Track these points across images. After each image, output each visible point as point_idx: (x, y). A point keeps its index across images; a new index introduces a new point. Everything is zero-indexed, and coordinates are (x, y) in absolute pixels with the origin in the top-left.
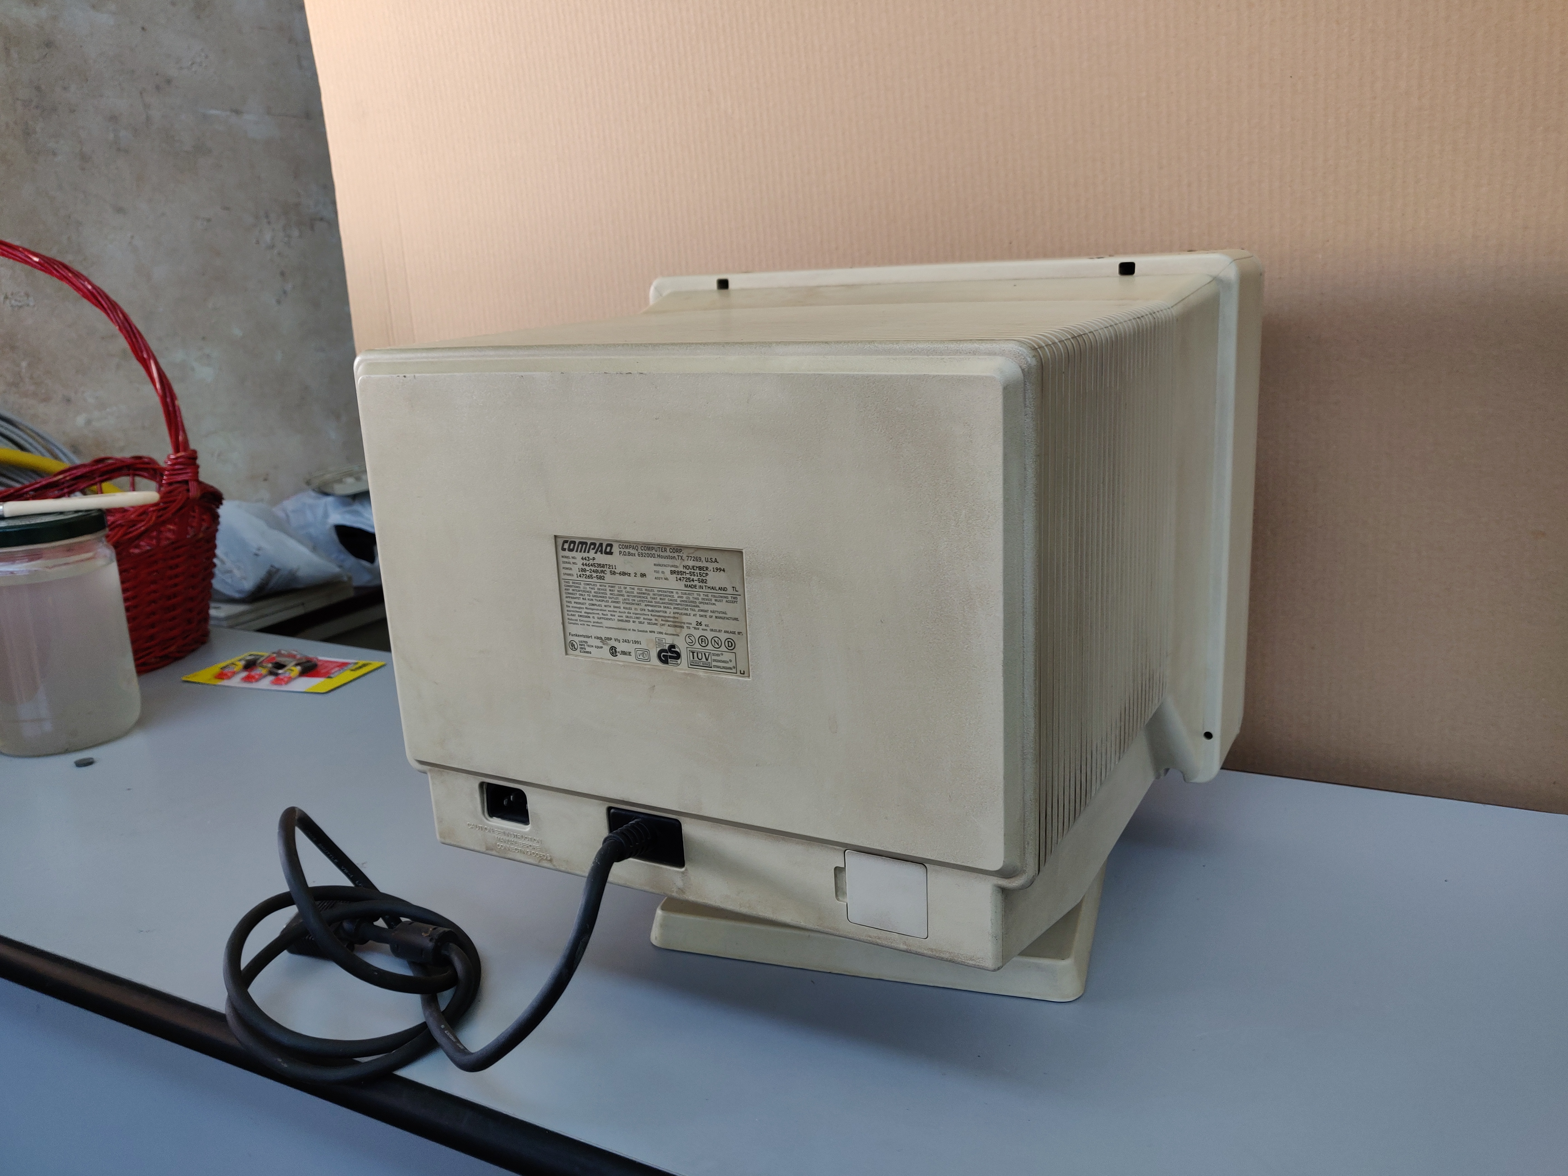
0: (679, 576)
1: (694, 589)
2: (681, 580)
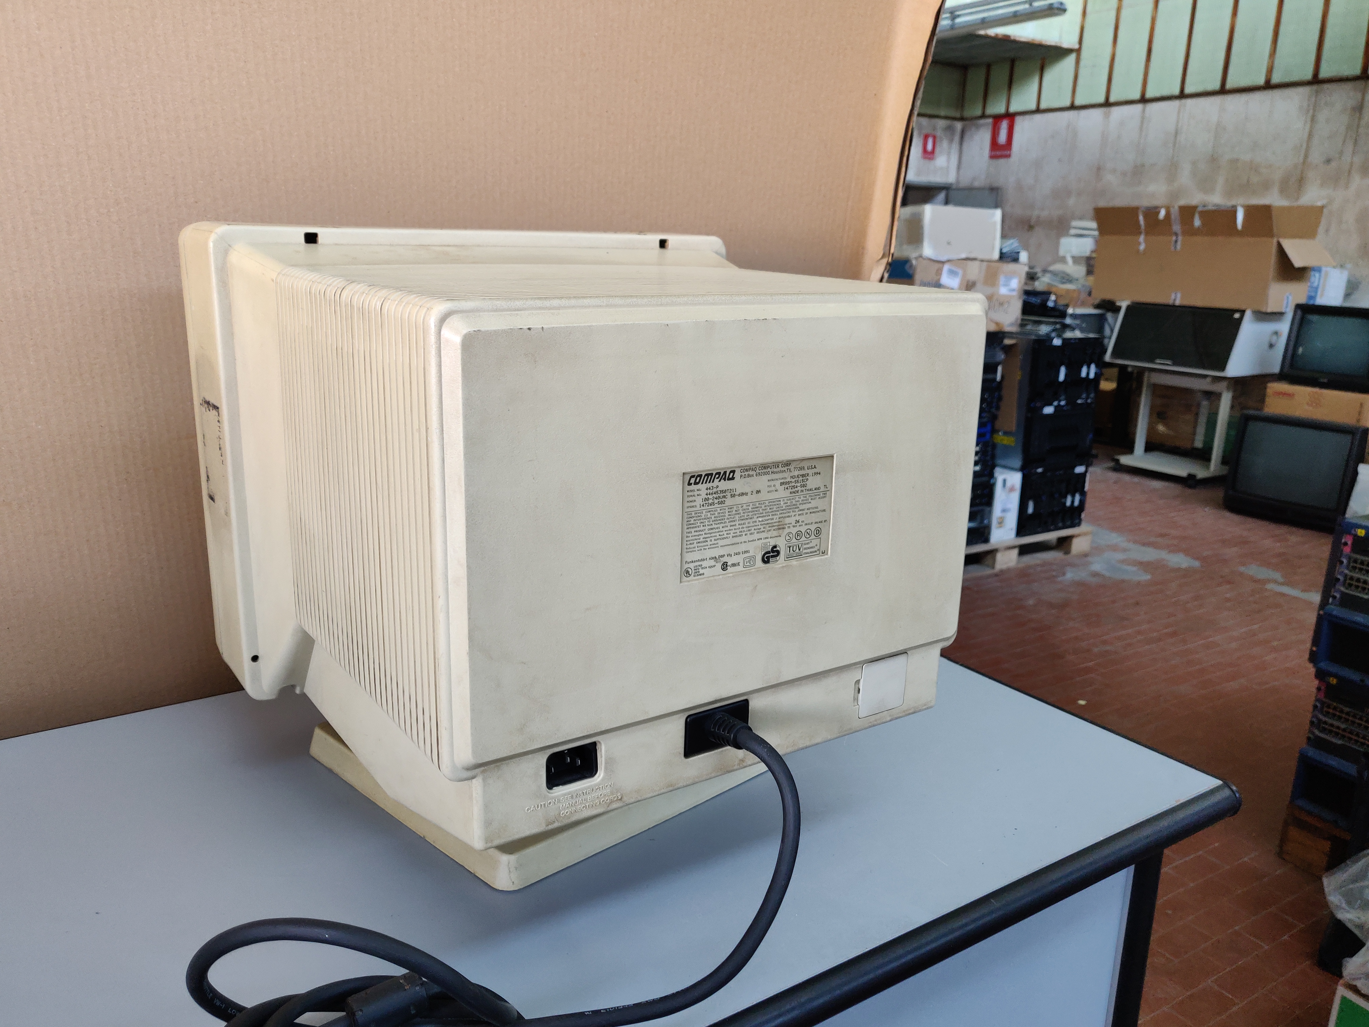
0: (786, 486)
1: (797, 494)
2: (787, 489)
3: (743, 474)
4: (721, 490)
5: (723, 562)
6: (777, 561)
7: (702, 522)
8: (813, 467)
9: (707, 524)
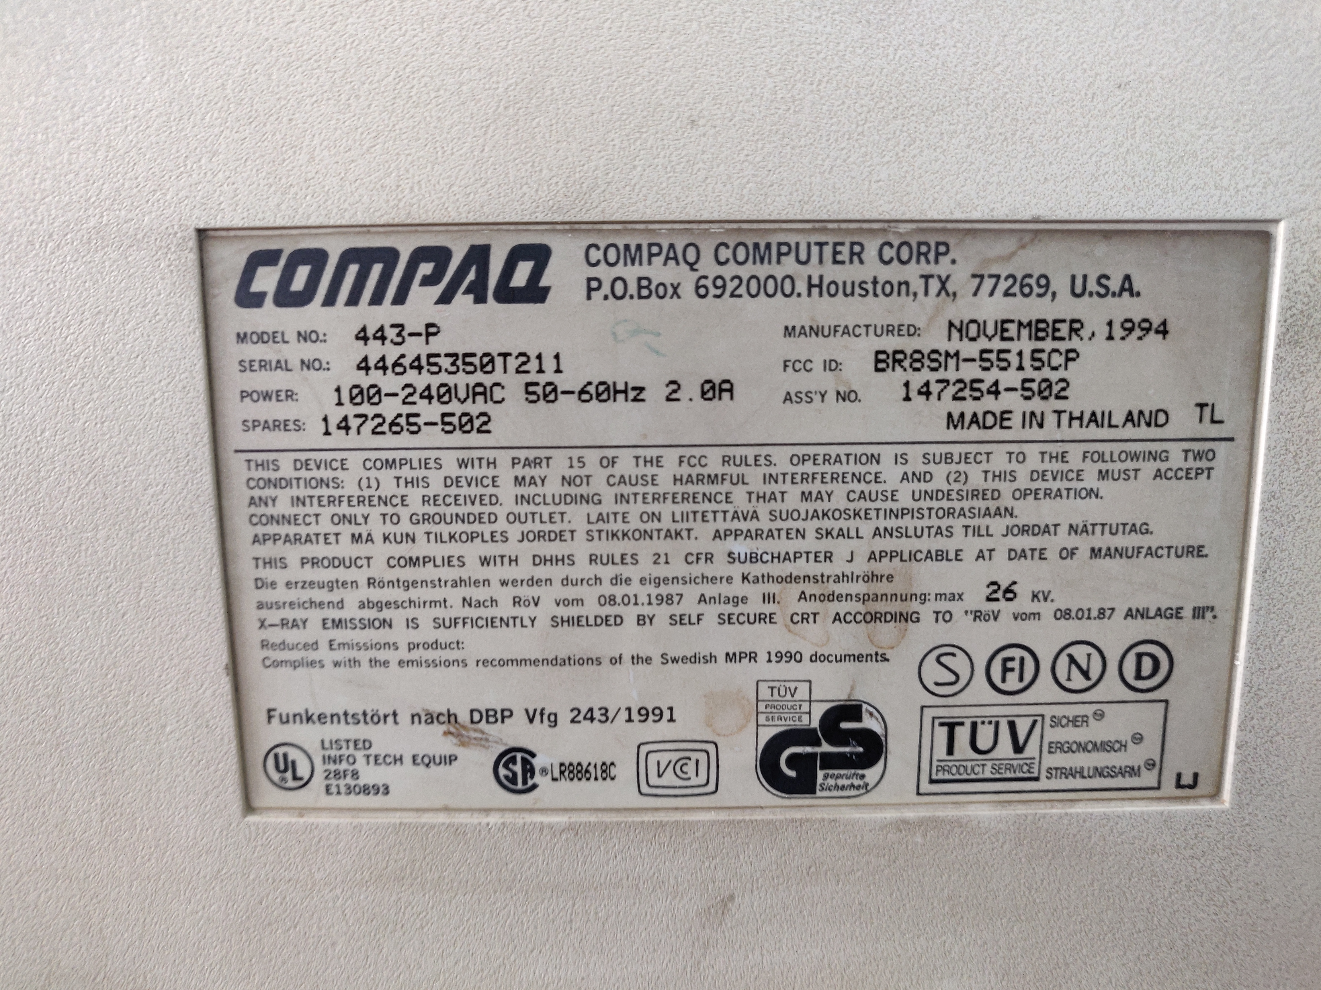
0: (917, 380)
1: (997, 433)
2: (928, 394)
3: (602, 271)
4: (461, 351)
5: (502, 749)
6: (867, 788)
7: (344, 519)
8: (1114, 285)
9: (377, 528)
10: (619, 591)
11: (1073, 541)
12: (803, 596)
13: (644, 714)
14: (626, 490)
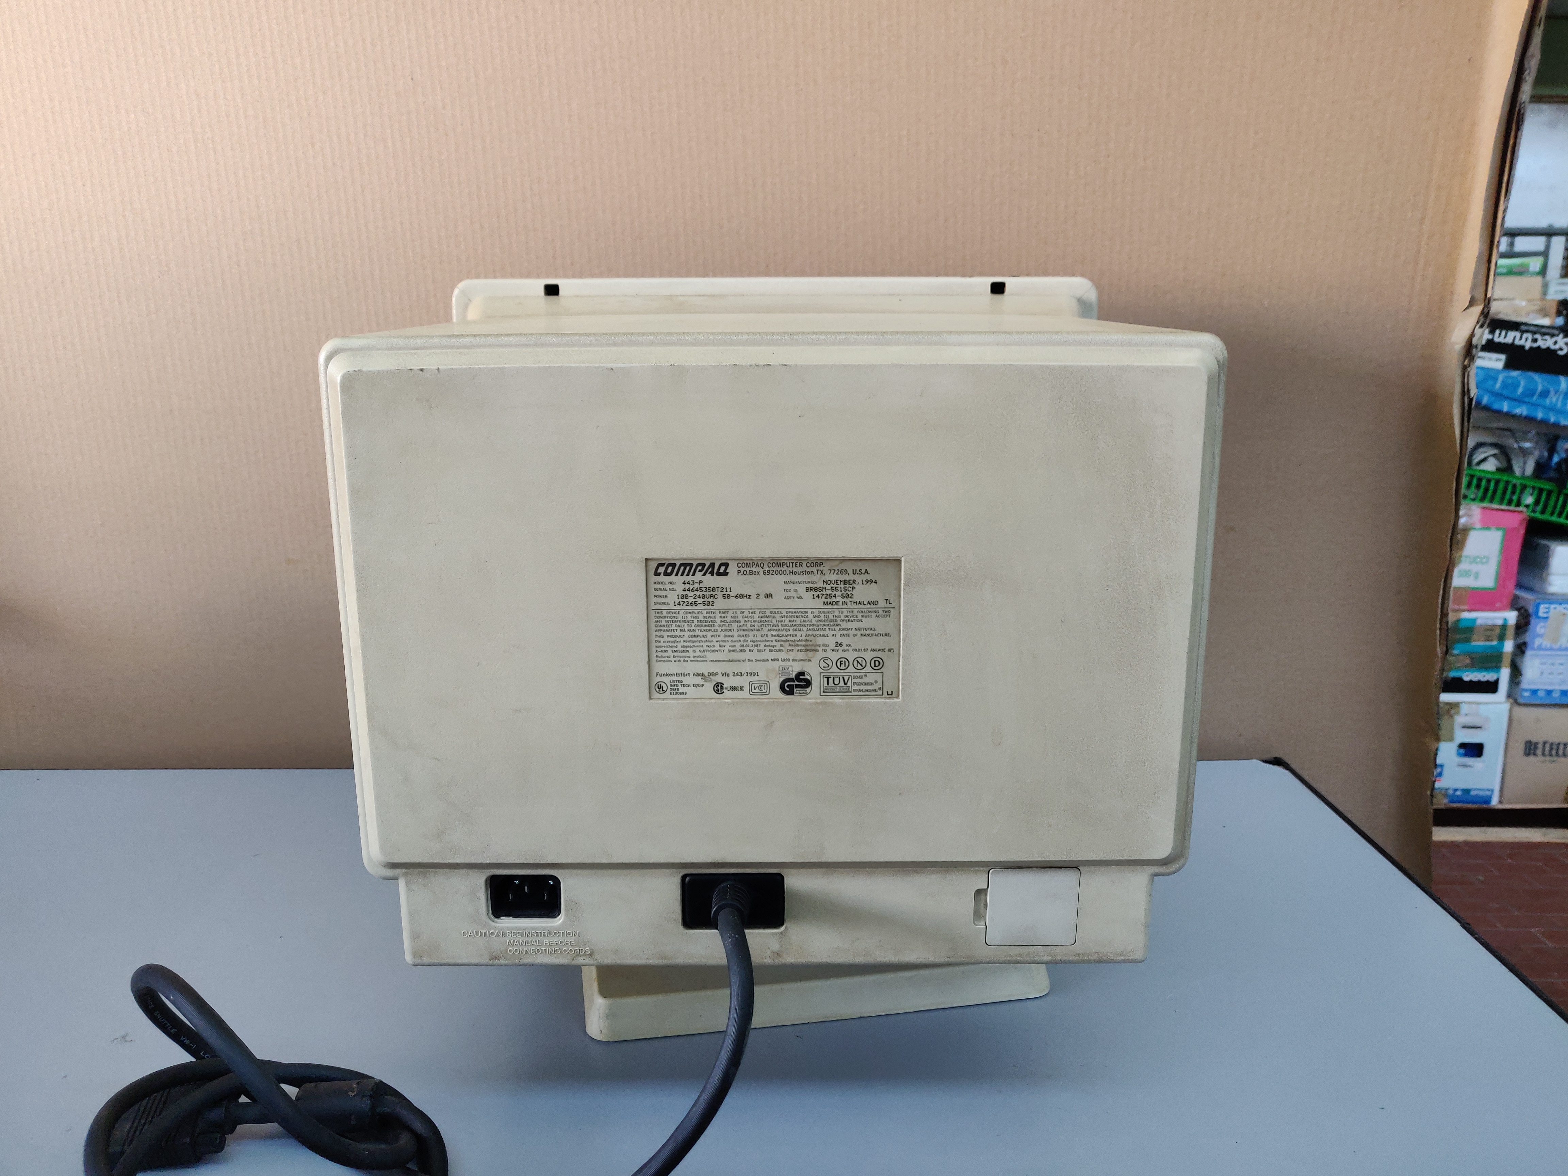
0: (816, 594)
1: (836, 606)
2: (819, 597)
3: (741, 569)
4: (707, 587)
5: (715, 683)
6: (807, 694)
7: (678, 626)
8: (863, 572)
9: (686, 628)
10: (745, 644)
11: (856, 632)
12: (790, 645)
13: (751, 674)
14: (746, 619)
